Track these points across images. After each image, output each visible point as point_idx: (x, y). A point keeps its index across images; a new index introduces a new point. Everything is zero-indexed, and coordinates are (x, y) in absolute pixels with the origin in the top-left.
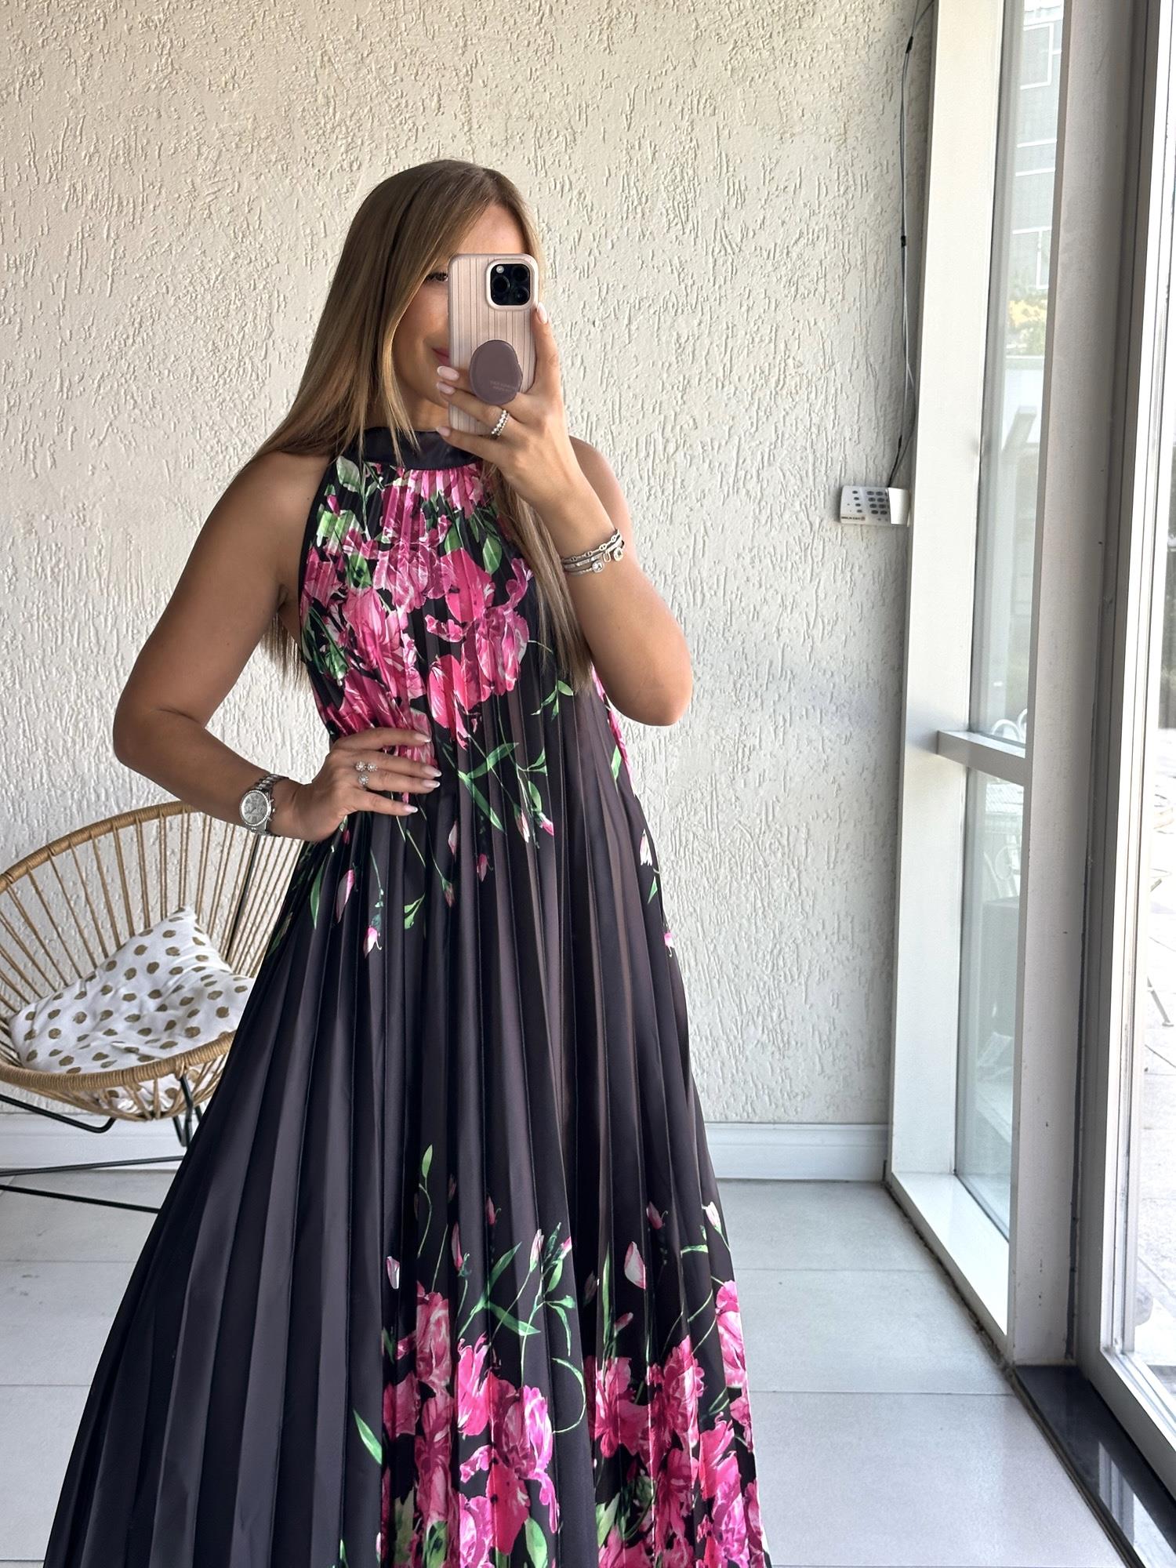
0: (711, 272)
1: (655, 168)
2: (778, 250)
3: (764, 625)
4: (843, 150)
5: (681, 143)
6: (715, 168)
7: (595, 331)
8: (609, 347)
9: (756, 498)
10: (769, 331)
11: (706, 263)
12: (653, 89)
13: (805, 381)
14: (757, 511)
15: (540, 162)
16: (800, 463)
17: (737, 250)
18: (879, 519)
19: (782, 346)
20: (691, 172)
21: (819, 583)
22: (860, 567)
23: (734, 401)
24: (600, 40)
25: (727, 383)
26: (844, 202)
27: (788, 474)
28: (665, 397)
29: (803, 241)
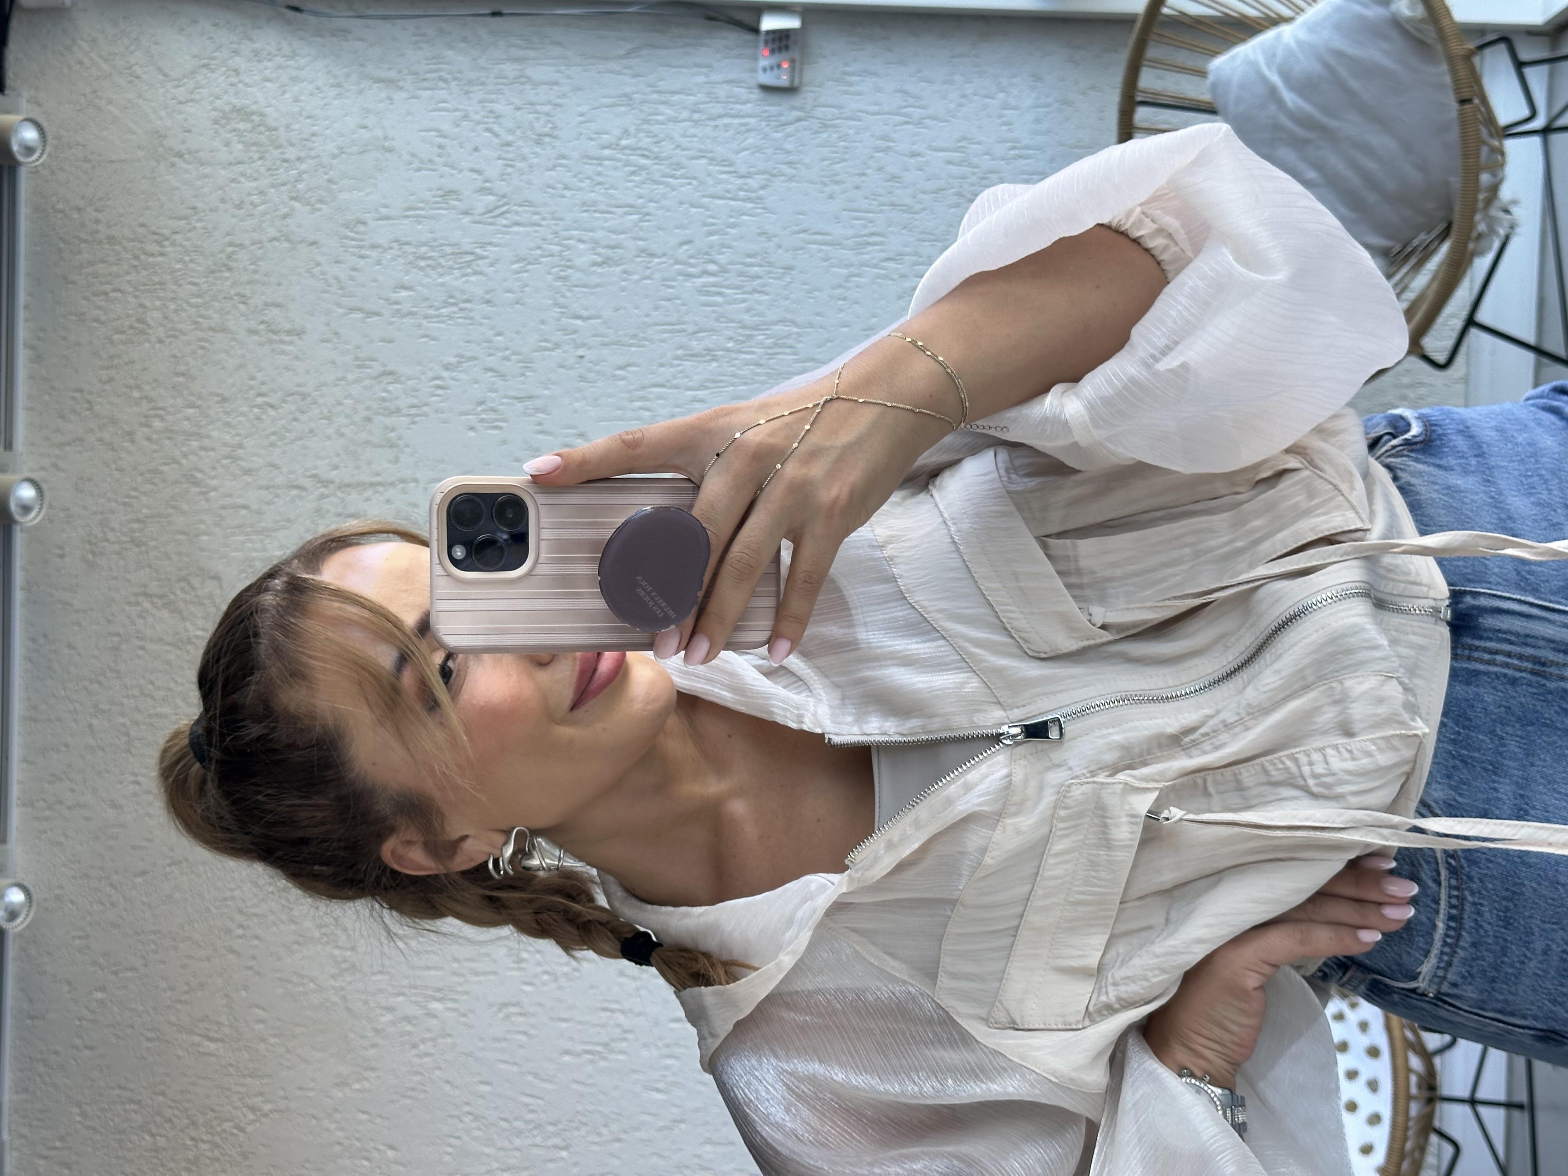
0: (529, 229)
1: (419, 288)
2: (504, 155)
3: (907, 170)
4: (401, 84)
5: (394, 259)
6: (420, 223)
7: (590, 354)
8: (606, 340)
9: (768, 180)
10: (591, 167)
11: (518, 233)
12: (342, 288)
13: (645, 127)
14: (783, 178)
15: (413, 411)
16: (732, 132)
17: (505, 200)
18: (795, 43)
19: (607, 152)
20: (424, 249)
21: (863, 112)
22: (846, 64)
23: (665, 203)
24: (291, 343)
25: (645, 210)
26: (456, 83)
27: (743, 145)
28: (657, 276)
29: (496, 128)
